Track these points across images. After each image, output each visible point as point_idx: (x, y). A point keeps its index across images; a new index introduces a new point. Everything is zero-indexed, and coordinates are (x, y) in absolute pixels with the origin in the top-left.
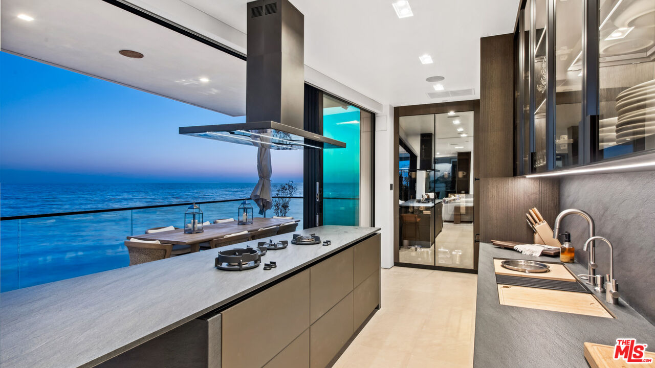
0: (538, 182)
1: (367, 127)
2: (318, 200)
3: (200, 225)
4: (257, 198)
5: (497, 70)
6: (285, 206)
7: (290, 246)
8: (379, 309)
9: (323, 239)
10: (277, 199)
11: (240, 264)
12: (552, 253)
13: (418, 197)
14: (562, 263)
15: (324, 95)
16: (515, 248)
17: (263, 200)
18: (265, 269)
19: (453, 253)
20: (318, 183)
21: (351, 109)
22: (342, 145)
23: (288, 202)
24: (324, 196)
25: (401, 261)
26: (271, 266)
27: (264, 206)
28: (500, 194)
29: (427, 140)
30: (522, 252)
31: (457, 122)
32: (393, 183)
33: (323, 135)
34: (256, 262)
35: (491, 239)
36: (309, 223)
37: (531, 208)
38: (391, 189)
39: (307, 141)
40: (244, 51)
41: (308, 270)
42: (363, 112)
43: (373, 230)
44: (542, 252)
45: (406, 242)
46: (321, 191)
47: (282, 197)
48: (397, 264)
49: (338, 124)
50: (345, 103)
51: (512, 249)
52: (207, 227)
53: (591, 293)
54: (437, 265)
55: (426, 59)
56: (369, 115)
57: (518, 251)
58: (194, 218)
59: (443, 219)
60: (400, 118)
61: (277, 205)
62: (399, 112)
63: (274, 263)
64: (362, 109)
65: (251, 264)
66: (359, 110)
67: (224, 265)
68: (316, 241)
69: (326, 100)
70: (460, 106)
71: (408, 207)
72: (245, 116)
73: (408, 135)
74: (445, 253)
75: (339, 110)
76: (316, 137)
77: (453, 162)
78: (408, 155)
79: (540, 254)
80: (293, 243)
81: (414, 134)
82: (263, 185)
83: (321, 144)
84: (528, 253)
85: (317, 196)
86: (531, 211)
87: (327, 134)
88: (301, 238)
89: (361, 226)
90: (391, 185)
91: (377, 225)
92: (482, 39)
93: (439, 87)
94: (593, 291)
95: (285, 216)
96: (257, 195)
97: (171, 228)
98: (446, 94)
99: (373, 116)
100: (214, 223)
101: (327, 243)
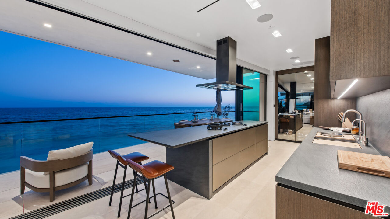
0: (344, 101)
1: (263, 80)
2: (241, 111)
3: (197, 120)
4: (216, 111)
5: (322, 53)
6: (227, 115)
7: (231, 125)
8: (267, 154)
9: (243, 124)
10: (223, 112)
11: (216, 128)
12: (348, 131)
13: (290, 111)
14: (352, 135)
15: (244, 69)
16: (330, 129)
17: (218, 112)
18: (224, 130)
19: (305, 135)
20: (241, 104)
21: (255, 73)
22: (251, 88)
23: (228, 113)
24: (244, 111)
25: (279, 138)
26: (226, 129)
27: (219, 114)
28: (324, 107)
29: (294, 85)
30: (333, 130)
31: (309, 75)
32: (275, 104)
33: (243, 84)
34: (220, 128)
35: (319, 126)
36: (237, 119)
37: (340, 112)
38: (274, 106)
39: (237, 87)
40: (215, 57)
41: (238, 132)
42: (261, 74)
43: (265, 122)
44: (343, 130)
45: (281, 130)
46: (243, 107)
47: (226, 111)
48: (277, 139)
49: (250, 80)
50: (253, 71)
51: (328, 129)
52: (199, 121)
53: (358, 143)
54: (296, 140)
55: (289, 51)
56: (264, 75)
57: (331, 130)
58: (195, 117)
59: (303, 122)
60: (279, 76)
61: (223, 114)
62: (278, 73)
63: (227, 129)
64: (261, 73)
65: (219, 128)
66: (259, 74)
67: (210, 128)
68: (241, 124)
69: (244, 70)
70: (309, 68)
71: (282, 115)
72: (216, 79)
73: (283, 83)
74: (301, 135)
75: (250, 74)
76: (241, 85)
77: (311, 95)
78: (285, 92)
79: (342, 131)
80: (232, 125)
81: (287, 82)
82: (218, 106)
83: (243, 88)
84: (336, 131)
85: (241, 109)
86: (340, 113)
87: (245, 84)
88: (235, 123)
89: (260, 120)
90: (274, 105)
91: (267, 121)
92: (315, 40)
93: (297, 61)
94: (359, 142)
95: (227, 118)
96: (216, 110)
97: (187, 121)
98: (301, 63)
99: (266, 76)
100: (201, 120)
101: (245, 125)
